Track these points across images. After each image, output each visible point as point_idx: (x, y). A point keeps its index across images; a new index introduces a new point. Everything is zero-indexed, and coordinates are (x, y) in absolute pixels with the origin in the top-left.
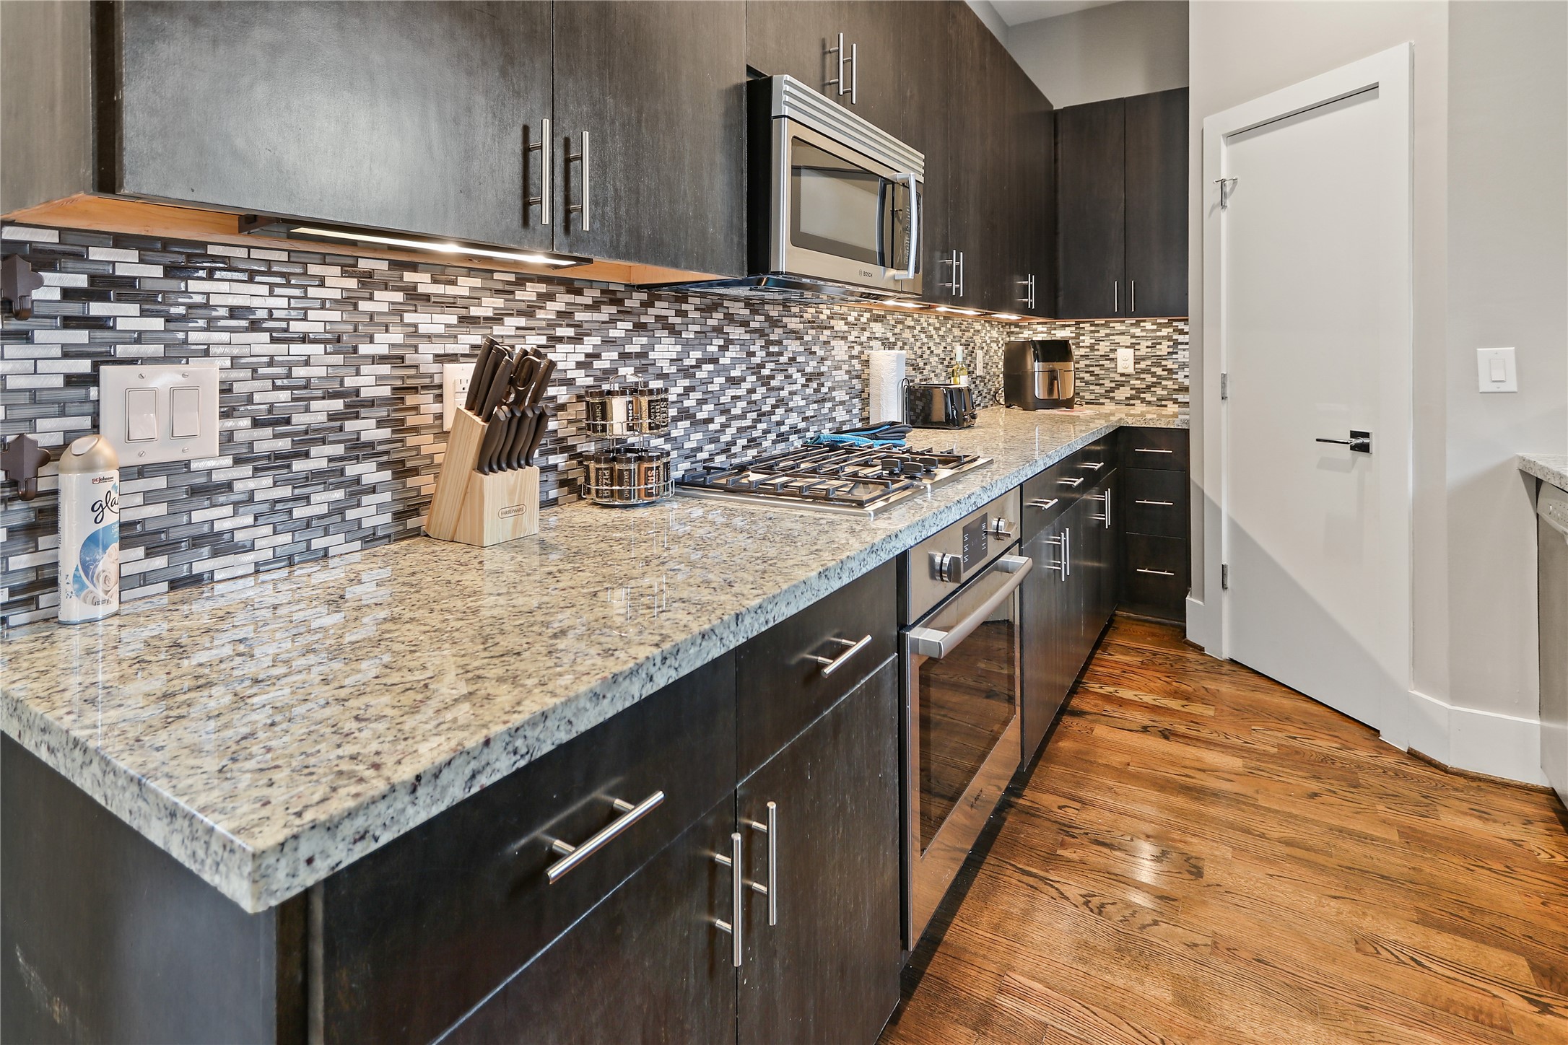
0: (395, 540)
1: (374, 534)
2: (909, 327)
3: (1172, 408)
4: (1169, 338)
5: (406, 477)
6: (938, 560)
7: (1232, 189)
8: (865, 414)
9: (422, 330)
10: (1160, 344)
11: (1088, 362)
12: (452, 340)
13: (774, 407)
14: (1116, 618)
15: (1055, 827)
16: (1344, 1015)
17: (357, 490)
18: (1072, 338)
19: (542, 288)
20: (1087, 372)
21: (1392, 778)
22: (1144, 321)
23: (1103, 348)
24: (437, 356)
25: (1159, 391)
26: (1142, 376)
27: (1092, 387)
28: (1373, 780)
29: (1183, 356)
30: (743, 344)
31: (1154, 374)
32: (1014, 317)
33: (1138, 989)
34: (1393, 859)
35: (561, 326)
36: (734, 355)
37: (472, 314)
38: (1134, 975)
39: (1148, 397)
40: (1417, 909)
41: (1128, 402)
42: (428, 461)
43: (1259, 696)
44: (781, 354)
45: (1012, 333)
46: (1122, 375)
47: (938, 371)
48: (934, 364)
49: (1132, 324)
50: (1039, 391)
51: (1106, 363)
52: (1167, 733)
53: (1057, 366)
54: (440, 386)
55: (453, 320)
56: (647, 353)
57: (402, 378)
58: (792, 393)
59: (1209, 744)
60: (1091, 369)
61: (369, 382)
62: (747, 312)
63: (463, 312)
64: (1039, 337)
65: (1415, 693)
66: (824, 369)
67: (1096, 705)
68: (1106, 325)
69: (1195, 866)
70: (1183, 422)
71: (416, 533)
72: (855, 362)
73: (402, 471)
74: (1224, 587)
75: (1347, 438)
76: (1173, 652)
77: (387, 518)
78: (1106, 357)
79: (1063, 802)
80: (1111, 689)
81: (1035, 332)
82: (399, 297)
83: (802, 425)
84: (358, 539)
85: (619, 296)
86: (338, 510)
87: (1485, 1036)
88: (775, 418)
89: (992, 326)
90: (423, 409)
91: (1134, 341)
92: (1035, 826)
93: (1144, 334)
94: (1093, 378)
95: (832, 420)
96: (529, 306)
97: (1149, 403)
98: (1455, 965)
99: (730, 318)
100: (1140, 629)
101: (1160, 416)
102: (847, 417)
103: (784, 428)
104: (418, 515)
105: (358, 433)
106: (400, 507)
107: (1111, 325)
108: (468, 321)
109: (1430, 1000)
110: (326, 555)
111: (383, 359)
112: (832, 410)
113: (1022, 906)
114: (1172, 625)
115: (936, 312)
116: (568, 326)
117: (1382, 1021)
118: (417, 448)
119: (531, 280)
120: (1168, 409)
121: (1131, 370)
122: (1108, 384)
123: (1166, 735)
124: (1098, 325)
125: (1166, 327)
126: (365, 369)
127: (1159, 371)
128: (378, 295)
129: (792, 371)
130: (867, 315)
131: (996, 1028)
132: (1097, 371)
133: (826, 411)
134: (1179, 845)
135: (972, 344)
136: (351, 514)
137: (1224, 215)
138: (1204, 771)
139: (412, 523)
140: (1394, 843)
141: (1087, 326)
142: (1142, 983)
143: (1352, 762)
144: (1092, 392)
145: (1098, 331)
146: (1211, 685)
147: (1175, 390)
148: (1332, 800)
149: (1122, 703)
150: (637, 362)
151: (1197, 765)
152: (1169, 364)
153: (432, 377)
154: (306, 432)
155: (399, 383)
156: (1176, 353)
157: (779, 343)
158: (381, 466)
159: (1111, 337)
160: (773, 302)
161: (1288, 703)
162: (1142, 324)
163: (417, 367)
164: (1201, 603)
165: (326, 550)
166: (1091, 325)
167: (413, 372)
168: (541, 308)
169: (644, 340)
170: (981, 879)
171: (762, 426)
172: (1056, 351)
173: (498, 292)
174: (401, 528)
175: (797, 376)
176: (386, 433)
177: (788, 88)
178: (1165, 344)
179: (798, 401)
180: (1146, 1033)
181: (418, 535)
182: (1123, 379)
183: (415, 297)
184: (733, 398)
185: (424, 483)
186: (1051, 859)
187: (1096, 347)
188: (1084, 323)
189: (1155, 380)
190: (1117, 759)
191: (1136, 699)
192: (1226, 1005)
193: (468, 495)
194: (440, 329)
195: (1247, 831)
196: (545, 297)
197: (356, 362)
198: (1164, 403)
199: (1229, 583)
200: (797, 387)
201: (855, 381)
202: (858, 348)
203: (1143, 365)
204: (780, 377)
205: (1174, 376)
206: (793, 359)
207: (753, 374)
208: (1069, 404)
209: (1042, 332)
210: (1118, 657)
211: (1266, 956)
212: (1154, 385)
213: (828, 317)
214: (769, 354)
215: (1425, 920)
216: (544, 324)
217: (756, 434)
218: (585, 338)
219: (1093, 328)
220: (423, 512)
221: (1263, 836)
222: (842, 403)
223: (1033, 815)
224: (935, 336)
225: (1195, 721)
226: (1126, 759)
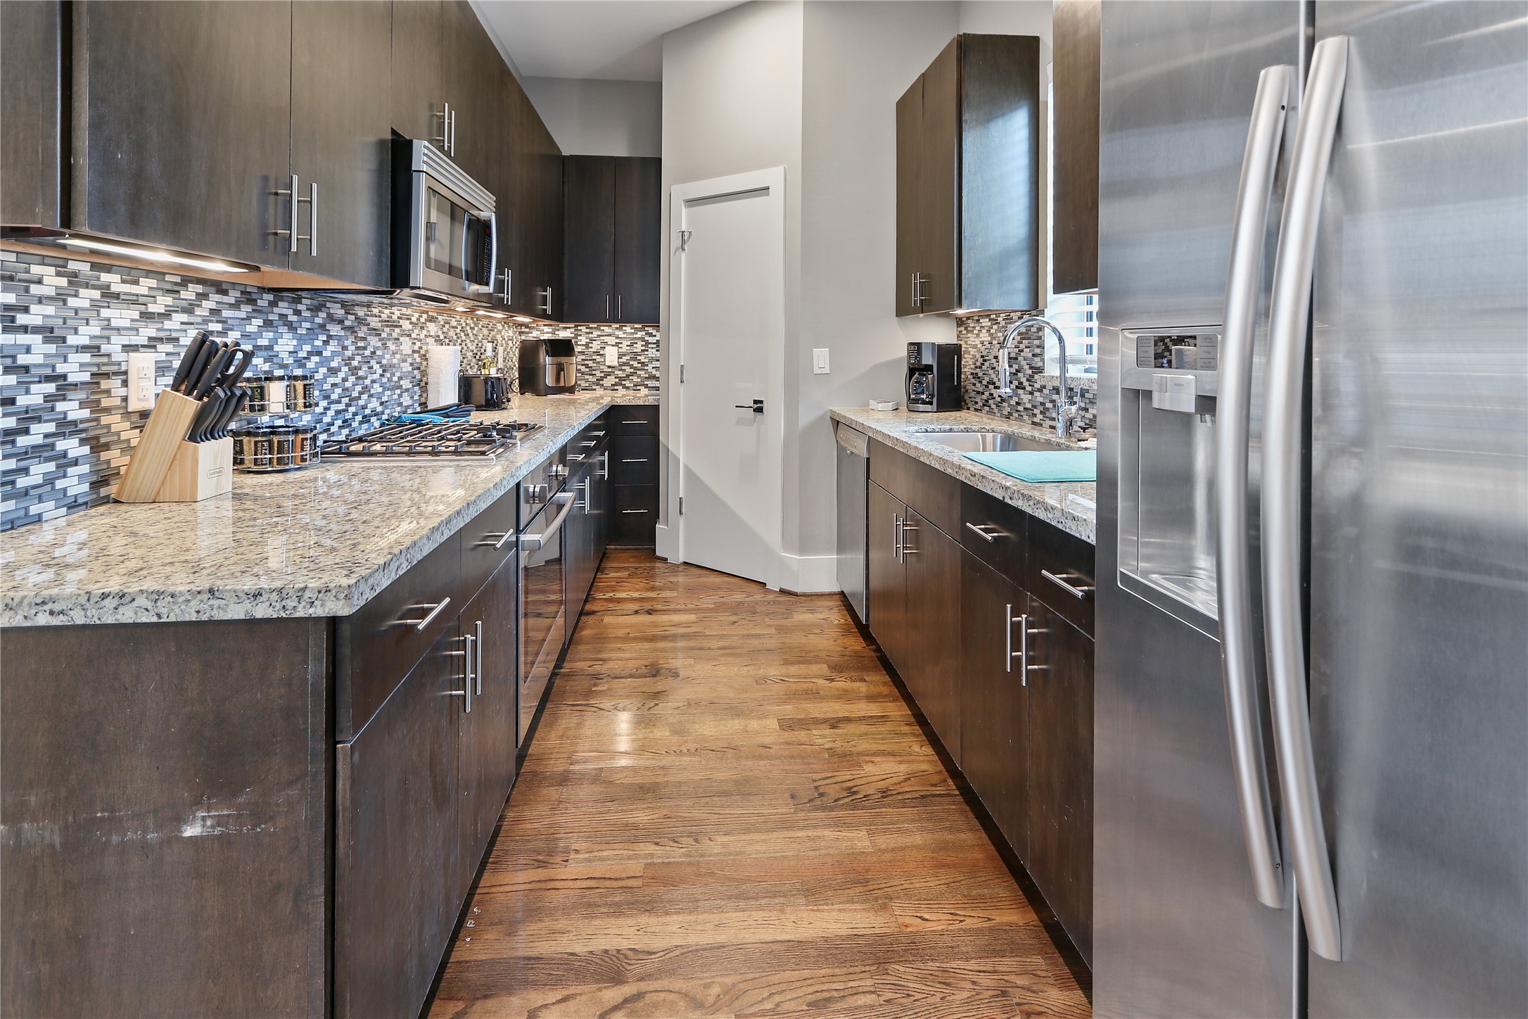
0: (91, 507)
1: (75, 502)
2: (453, 327)
3: (644, 391)
4: (642, 339)
5: (99, 452)
6: (531, 490)
7: (689, 238)
8: (423, 400)
9: (114, 323)
10: (637, 343)
11: (584, 357)
12: (135, 333)
13: (361, 393)
14: (607, 551)
15: (589, 677)
16: (752, 711)
17: (64, 462)
18: (573, 338)
19: (199, 288)
20: (583, 365)
21: (772, 605)
22: (626, 326)
23: (595, 346)
24: (124, 346)
25: (635, 379)
26: (623, 368)
27: (586, 377)
28: (763, 609)
29: (652, 352)
30: (339, 338)
31: (632, 367)
32: (526, 320)
33: (651, 736)
34: (773, 641)
35: (212, 321)
36: (333, 349)
37: (150, 310)
38: (648, 731)
39: (627, 383)
40: (783, 659)
41: (613, 388)
42: (115, 438)
43: (702, 579)
44: (365, 348)
45: (523, 332)
46: (609, 367)
47: (472, 364)
48: (470, 358)
49: (617, 328)
50: (550, 381)
51: (598, 358)
52: (650, 611)
53: (563, 360)
54: (126, 373)
55: (136, 315)
56: (273, 346)
57: (98, 365)
58: (373, 382)
59: (676, 611)
60: (586, 362)
61: (75, 369)
62: (342, 312)
63: (142, 308)
64: (546, 337)
65: (784, 554)
66: (395, 361)
67: (602, 606)
68: (598, 328)
69: (674, 673)
70: (655, 400)
71: (106, 500)
72: (416, 355)
73: (98, 446)
74: (681, 513)
75: (752, 405)
76: (648, 565)
77: (85, 487)
78: (597, 353)
79: (591, 663)
80: (611, 594)
81: (543, 332)
82: (96, 294)
83: (379, 409)
84: (63, 506)
85: (254, 296)
86: (49, 480)
87: (810, 698)
88: (361, 402)
89: (509, 327)
90: (114, 392)
91: (618, 341)
92: (574, 680)
93: (625, 336)
94: (588, 370)
95: (400, 404)
96: (190, 304)
97: (628, 388)
98: (799, 676)
99: (331, 318)
100: (625, 555)
101: (635, 397)
102: (410, 402)
103: (367, 412)
104: (108, 485)
105: (65, 413)
106: (94, 478)
107: (602, 328)
108: (146, 316)
109: (788, 693)
110: (40, 520)
111: (84, 349)
112: (400, 396)
113: (576, 722)
114: (645, 549)
115: (476, 315)
116: (218, 322)
117: (768, 708)
118: (108, 426)
119: (192, 282)
120: (641, 392)
121: (615, 363)
122: (599, 374)
123: (649, 612)
124: (591, 328)
125: (640, 331)
126: (73, 357)
127: (635, 364)
128: (83, 292)
129: (373, 363)
130: (425, 316)
131: (572, 780)
132: (590, 363)
133: (396, 397)
134: (665, 665)
135: (495, 342)
136: (60, 484)
137: (683, 255)
138: (674, 626)
139: (104, 491)
140: (773, 634)
141: (583, 329)
142: (653, 732)
143: (752, 602)
144: (587, 381)
145: (592, 333)
146: (673, 579)
147: (646, 378)
148: (744, 622)
149: (619, 601)
150: (265, 354)
151: (670, 624)
152: (642, 359)
153: (119, 364)
154: (27, 412)
155: (95, 369)
156: (647, 350)
157: (364, 339)
158: (83, 442)
159: (602, 338)
160: (361, 305)
161: (718, 580)
162: (624, 328)
163: (109, 355)
164: (666, 527)
165: (40, 515)
166: (587, 328)
167: (105, 360)
168: (198, 306)
169: (271, 335)
170: (545, 715)
171: (352, 409)
172: (562, 348)
173: (168, 291)
174: (95, 496)
175: (376, 367)
176: (86, 413)
177: (426, 151)
178: (640, 343)
179: (377, 388)
180: (658, 752)
181: (108, 502)
182: (610, 370)
183: (109, 296)
184: (333, 385)
185: (114, 457)
186: (589, 694)
187: (590, 345)
188: (581, 326)
189: (632, 370)
190: (621, 633)
191: (628, 596)
192: (697, 726)
193: (177, 462)
194: (127, 324)
195: (701, 649)
196: (203, 296)
197: (63, 351)
198: (638, 388)
199: (683, 511)
200: (376, 376)
201: (416, 372)
202: (418, 344)
203: (624, 359)
204: (365, 368)
205: (646, 368)
206: (373, 353)
207: (346, 365)
208: (571, 390)
209: (548, 333)
210: (613, 575)
211: (715, 700)
212: (632, 374)
213: (398, 318)
214: (357, 348)
215: (787, 663)
216: (199, 320)
217: (348, 416)
218: (229, 332)
219: (588, 330)
220: (112, 482)
221: (709, 649)
222: (407, 390)
223: (571, 676)
224: (471, 335)
225: (666, 601)
226: (628, 630)
